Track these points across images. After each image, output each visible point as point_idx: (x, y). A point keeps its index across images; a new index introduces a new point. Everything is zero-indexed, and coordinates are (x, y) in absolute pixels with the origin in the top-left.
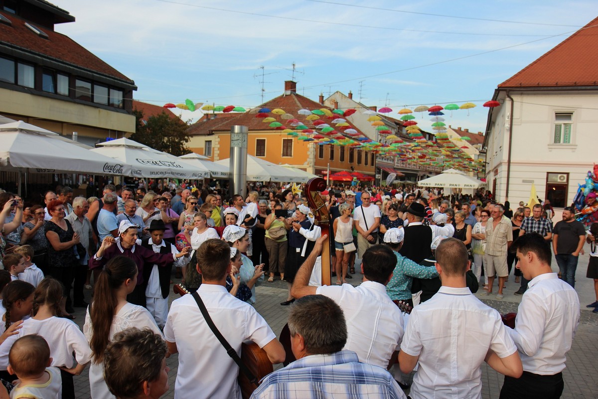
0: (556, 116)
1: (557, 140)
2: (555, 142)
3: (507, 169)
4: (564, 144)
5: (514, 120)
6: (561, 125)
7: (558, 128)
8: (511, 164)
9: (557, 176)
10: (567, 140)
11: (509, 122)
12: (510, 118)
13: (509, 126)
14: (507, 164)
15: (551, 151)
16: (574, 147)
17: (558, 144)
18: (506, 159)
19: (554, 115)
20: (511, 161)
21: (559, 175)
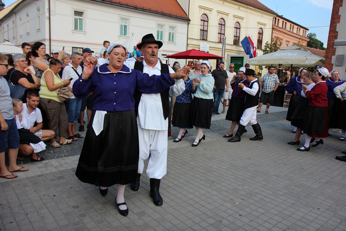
0: (75, 13)
1: (76, 28)
2: (75, 29)
3: (49, 44)
4: (80, 31)
5: (51, 12)
6: (78, 19)
7: (76, 20)
8: (51, 41)
9: (77, 50)
10: (81, 29)
11: (48, 13)
12: (48, 10)
13: (49, 15)
14: (49, 41)
15: (73, 34)
16: (85, 33)
17: (77, 30)
18: (47, 37)
19: (74, 12)
20: (51, 39)
21: (79, 49)
